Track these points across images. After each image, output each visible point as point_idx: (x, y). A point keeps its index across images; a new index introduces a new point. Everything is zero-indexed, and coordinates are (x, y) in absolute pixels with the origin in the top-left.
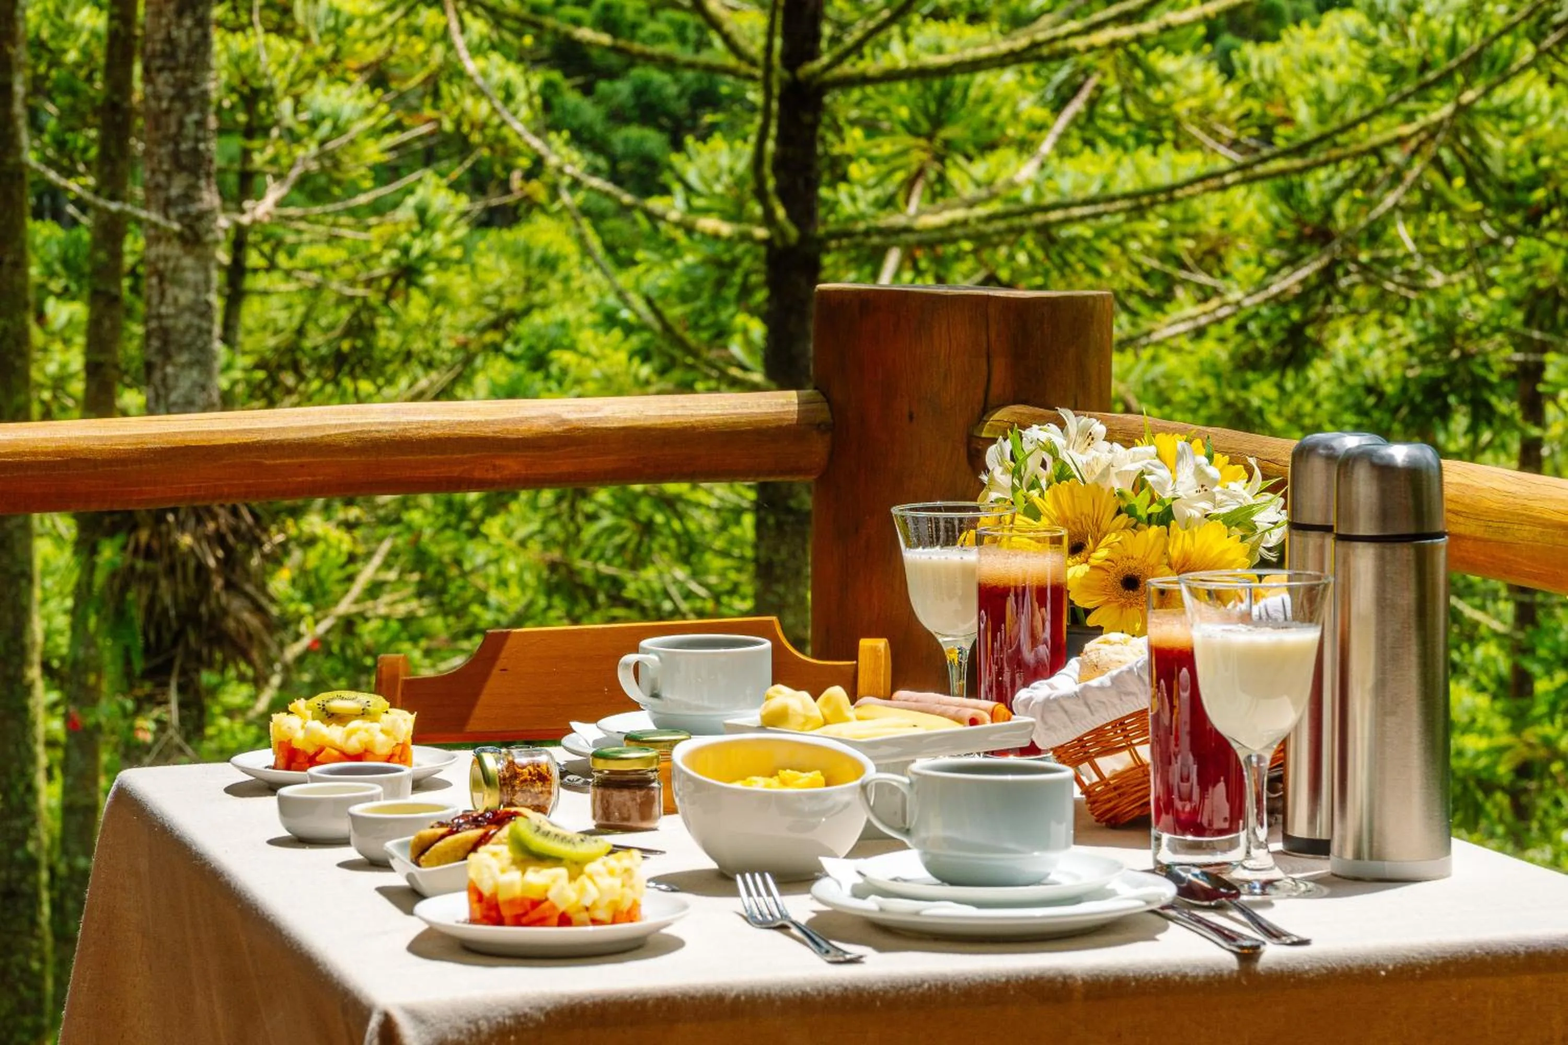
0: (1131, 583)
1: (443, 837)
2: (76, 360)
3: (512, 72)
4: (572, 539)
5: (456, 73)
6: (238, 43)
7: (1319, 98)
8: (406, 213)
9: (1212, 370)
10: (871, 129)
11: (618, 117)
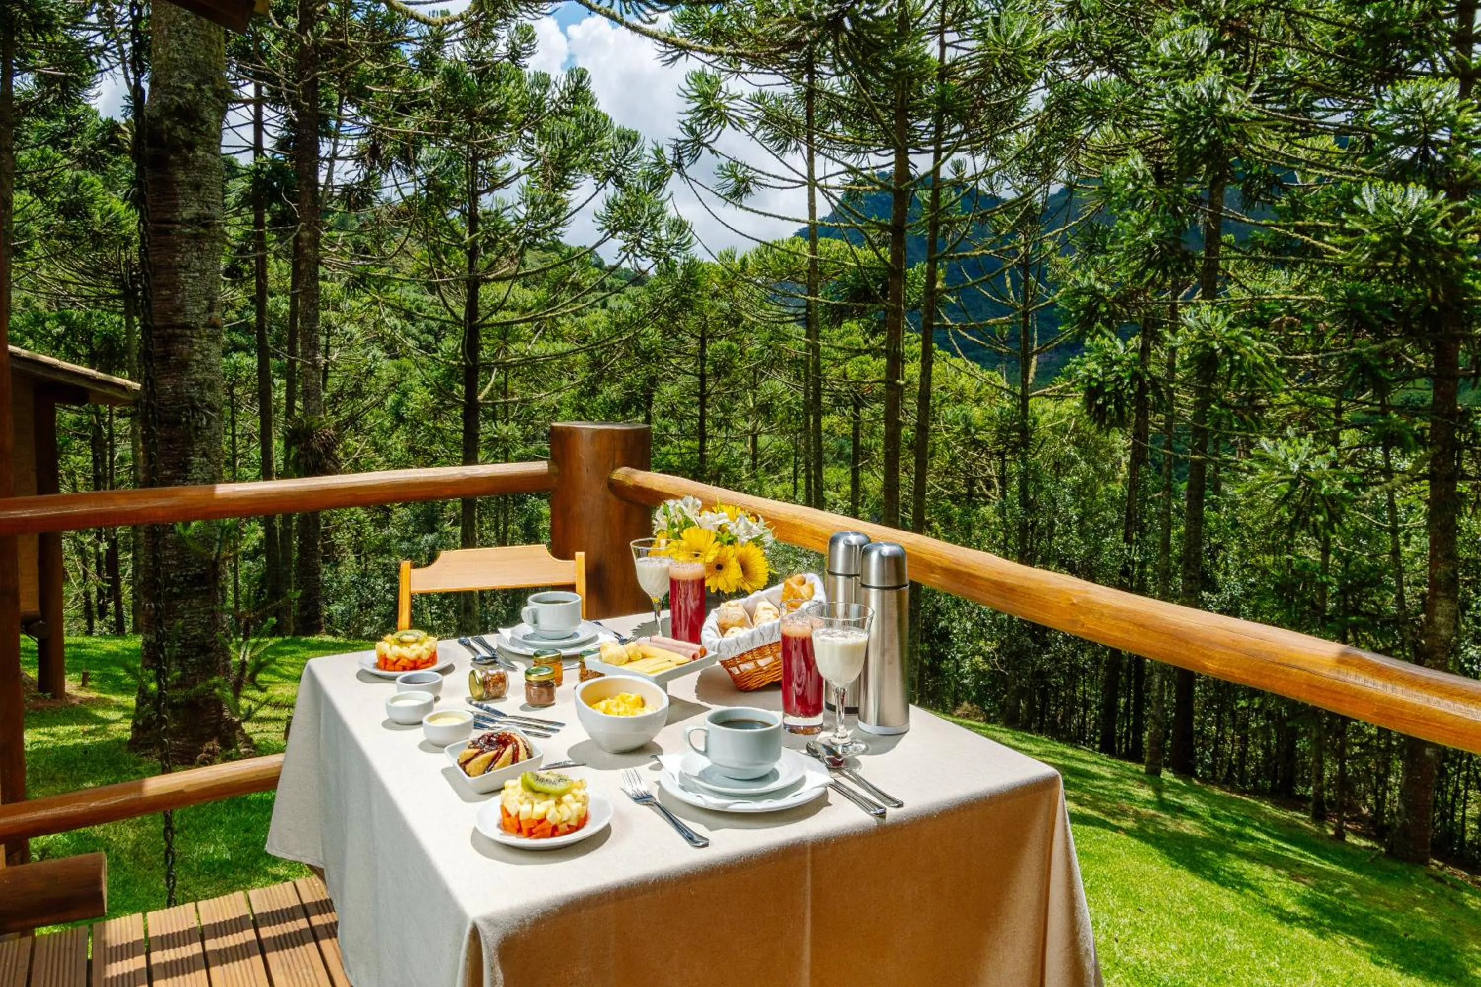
0: (719, 567)
1: (476, 755)
2: (283, 394)
3: (397, 322)
4: (414, 438)
5: (383, 321)
6: (324, 313)
7: (598, 331)
8: (370, 357)
9: (573, 396)
10: (488, 337)
11: (422, 332)
